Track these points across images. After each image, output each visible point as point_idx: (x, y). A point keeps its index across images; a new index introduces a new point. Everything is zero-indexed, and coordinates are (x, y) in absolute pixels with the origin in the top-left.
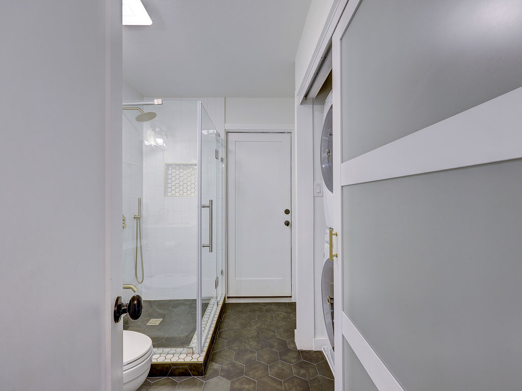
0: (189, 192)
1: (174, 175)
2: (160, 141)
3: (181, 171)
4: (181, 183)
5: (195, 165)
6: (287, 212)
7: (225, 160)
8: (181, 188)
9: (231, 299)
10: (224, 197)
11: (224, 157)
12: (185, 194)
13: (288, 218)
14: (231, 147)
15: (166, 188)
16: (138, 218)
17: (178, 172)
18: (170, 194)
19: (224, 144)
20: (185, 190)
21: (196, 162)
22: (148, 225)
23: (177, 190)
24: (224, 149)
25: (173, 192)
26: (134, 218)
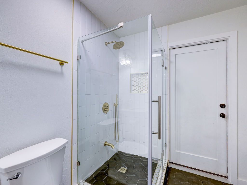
0: (144, 91)
1: (135, 80)
2: (128, 62)
3: (140, 78)
4: (139, 85)
5: (148, 73)
6: (222, 106)
7: (168, 69)
8: (139, 88)
9: (172, 164)
10: (167, 93)
11: (167, 66)
12: (142, 92)
13: (223, 111)
14: (172, 59)
15: (131, 88)
16: (116, 105)
17: (137, 79)
18: (133, 92)
19: (167, 57)
20: (142, 89)
21: (148, 72)
22: (122, 109)
23: (137, 89)
24: (167, 60)
25: (135, 91)
26: (114, 105)
